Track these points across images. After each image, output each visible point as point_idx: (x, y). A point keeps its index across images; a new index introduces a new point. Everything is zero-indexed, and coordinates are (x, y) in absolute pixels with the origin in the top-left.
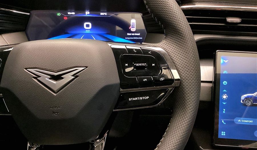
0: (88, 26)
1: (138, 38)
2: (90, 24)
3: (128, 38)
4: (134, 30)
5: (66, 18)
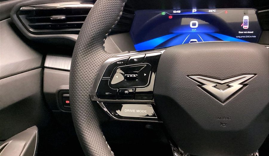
1: (251, 37)
3: (240, 37)
4: (247, 27)
5: (171, 17)
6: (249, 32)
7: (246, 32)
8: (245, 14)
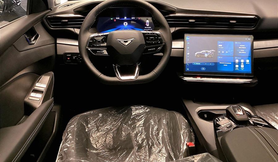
0: (126, 24)
1: (150, 29)
2: (127, 23)
3: (145, 29)
4: (148, 25)
5: (115, 21)
6: (149, 27)
7: (148, 28)
8: (147, 19)
